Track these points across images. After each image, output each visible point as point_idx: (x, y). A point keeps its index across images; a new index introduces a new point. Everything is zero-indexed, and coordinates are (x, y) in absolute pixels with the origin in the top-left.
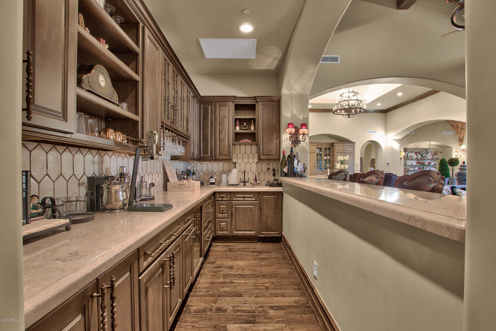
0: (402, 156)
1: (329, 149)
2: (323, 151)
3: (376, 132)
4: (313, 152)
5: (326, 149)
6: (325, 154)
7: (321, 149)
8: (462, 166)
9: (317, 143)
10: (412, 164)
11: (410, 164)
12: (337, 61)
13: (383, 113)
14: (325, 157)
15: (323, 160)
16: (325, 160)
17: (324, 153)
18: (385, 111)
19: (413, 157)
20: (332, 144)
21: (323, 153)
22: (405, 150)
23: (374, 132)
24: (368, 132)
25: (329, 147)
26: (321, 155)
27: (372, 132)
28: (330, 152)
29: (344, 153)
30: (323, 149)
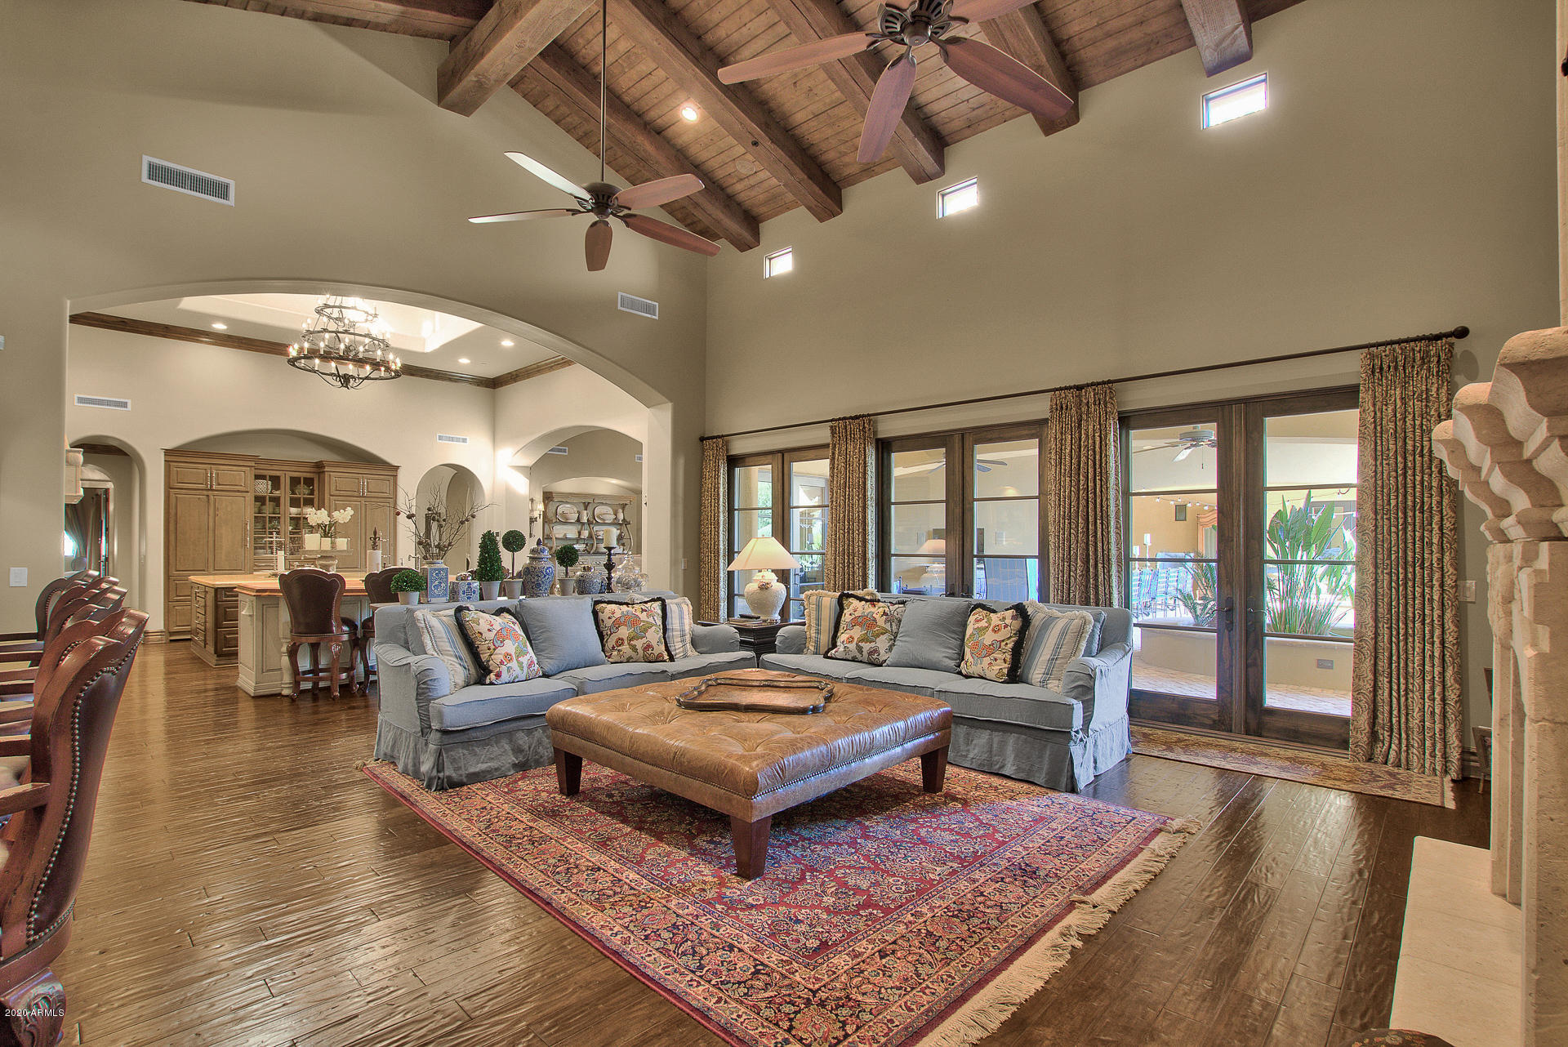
0: (536, 514)
1: (309, 482)
2: (282, 486)
3: (464, 440)
4: (238, 491)
5: (295, 481)
6: (291, 499)
7: (276, 481)
8: (533, 551)
9: (255, 458)
10: (565, 535)
11: (561, 536)
12: (225, 196)
13: (486, 387)
14: (294, 510)
15: (282, 520)
16: (291, 518)
17: (289, 495)
18: (494, 384)
19: (569, 516)
20: (319, 466)
21: (284, 493)
22: (548, 497)
23: (458, 440)
24: (441, 438)
25: (308, 475)
26: (276, 501)
27: (452, 439)
28: (312, 493)
29: (359, 499)
30: (285, 483)
